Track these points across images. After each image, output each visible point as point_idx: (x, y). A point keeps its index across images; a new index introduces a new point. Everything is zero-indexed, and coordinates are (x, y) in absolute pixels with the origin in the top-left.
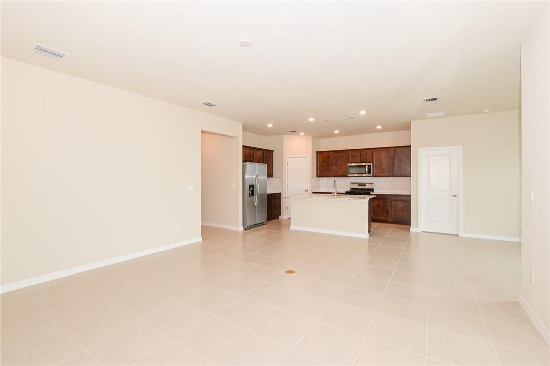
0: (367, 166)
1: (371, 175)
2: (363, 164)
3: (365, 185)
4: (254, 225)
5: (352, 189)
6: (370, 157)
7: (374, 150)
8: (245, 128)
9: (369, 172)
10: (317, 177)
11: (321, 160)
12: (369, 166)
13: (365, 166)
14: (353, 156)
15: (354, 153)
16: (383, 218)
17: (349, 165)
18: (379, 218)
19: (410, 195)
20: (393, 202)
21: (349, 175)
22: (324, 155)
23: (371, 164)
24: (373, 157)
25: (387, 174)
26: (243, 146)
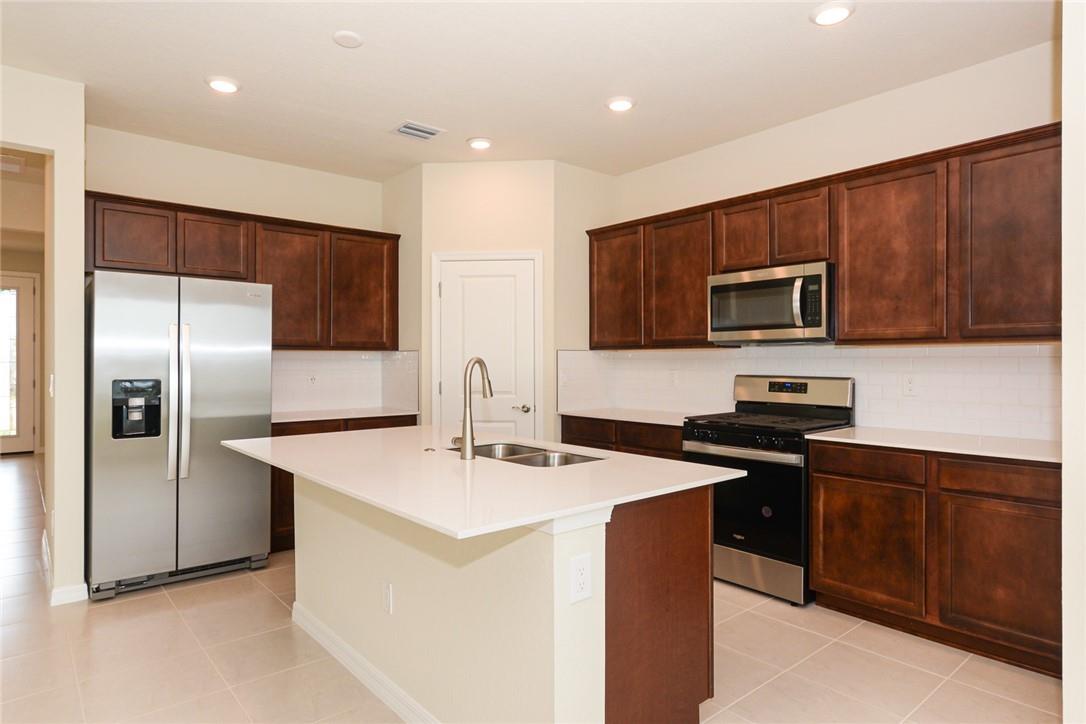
0: (798, 284)
1: (821, 332)
2: (780, 273)
3: (802, 388)
4: (171, 574)
5: (740, 404)
6: (823, 227)
7: (843, 186)
8: (100, 111)
9: (810, 317)
10: (592, 348)
11: (605, 270)
12: (809, 280)
13: (790, 281)
14: (734, 237)
15: (741, 220)
16: (881, 596)
17: (713, 280)
18: (857, 591)
19: (1058, 466)
20: (950, 508)
21: (711, 336)
22: (617, 242)
23: (819, 268)
24: (834, 229)
25: (922, 328)
26: (89, 194)
